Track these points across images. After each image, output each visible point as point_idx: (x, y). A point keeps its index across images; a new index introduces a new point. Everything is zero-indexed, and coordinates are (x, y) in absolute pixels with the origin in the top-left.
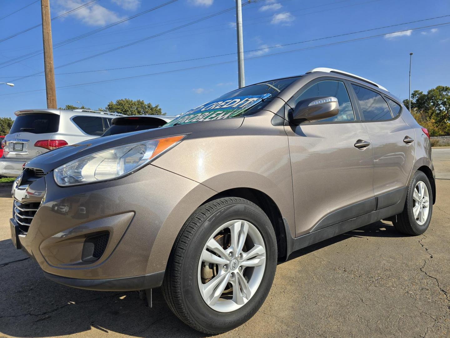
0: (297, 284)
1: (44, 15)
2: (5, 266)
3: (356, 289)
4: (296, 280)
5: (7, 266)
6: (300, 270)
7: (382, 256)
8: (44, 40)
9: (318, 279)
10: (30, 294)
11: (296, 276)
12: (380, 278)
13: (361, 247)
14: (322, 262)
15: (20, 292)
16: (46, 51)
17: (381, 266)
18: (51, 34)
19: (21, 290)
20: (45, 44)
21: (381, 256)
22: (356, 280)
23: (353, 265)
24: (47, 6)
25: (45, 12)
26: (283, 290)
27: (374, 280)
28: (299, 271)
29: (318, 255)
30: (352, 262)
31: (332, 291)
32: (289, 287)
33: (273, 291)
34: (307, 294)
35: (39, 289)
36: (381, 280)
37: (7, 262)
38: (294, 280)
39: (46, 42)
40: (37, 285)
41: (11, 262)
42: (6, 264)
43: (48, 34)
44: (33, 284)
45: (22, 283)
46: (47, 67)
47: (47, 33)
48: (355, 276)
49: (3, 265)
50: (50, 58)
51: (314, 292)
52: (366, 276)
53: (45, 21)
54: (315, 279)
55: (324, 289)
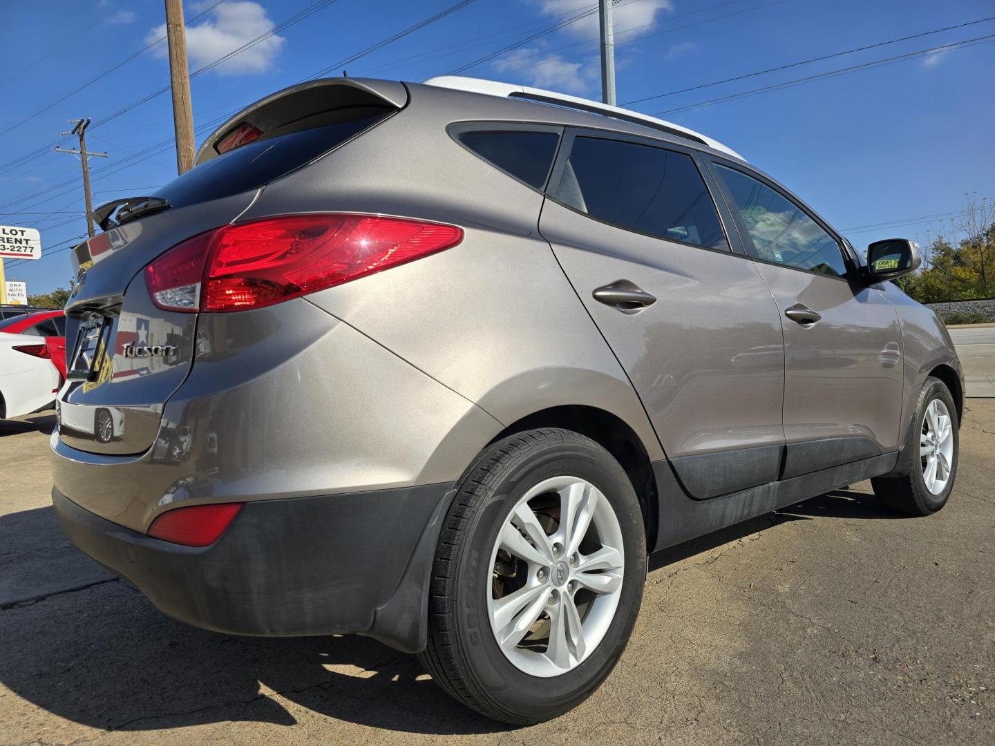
0: (734, 695)
1: (173, 45)
2: (37, 602)
3: (911, 723)
4: (732, 684)
5: (40, 603)
6: (743, 650)
7: (985, 617)
8: (174, 101)
9: (796, 684)
10: (60, 684)
11: (732, 671)
12: (983, 688)
13: (919, 587)
14: (809, 630)
15: (40, 675)
16: (178, 124)
17: (985, 647)
18: (188, 86)
19: (45, 669)
20: (177, 107)
21: (979, 615)
22: (911, 692)
23: (898, 641)
24: (180, 25)
25: (174, 38)
26: (693, 715)
27: (968, 696)
28: (741, 655)
29: (796, 607)
30: (894, 632)
31: (840, 725)
32: (710, 705)
33: (666, 716)
34: (763, 730)
35: (86, 670)
36: (986, 695)
37: (43, 592)
38: (726, 683)
39: (179, 103)
40: (85, 657)
41: (52, 592)
42: (42, 598)
43: (183, 86)
44: (77, 655)
45: (56, 651)
46: (183, 159)
47: (181, 83)
48: (907, 679)
49: (34, 601)
50: (188, 138)
51: (786, 725)
52: (939, 680)
53: (175, 58)
54: (789, 684)
55: (813, 719)
